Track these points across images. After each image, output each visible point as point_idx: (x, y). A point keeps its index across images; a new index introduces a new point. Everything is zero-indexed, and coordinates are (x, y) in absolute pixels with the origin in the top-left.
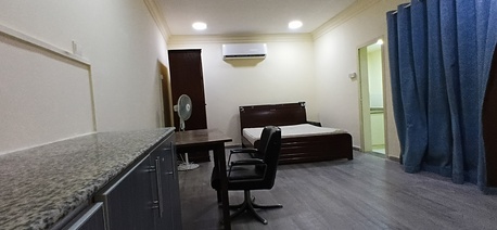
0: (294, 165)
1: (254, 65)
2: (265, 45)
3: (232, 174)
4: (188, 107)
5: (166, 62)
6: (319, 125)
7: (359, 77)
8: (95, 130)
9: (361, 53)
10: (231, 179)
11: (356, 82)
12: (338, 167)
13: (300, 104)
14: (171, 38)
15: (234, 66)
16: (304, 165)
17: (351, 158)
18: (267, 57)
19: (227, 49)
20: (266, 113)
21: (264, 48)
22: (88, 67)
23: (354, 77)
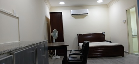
0: (99, 58)
1: (83, 18)
2: (88, 10)
3: (70, 59)
4: (57, 34)
5: (49, 17)
6: (111, 42)
7: (127, 22)
8: (19, 40)
9: (128, 12)
10: (69, 61)
11: (126, 24)
12: (117, 59)
13: (102, 33)
14: (51, 8)
15: (76, 18)
16: (103, 58)
17: (123, 56)
18: (89, 15)
19: (72, 12)
20: (89, 37)
21: (87, 11)
22: (18, 18)
23: (125, 22)
